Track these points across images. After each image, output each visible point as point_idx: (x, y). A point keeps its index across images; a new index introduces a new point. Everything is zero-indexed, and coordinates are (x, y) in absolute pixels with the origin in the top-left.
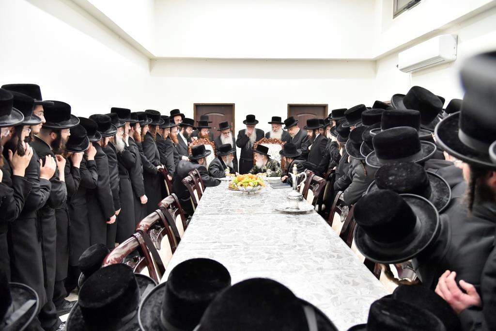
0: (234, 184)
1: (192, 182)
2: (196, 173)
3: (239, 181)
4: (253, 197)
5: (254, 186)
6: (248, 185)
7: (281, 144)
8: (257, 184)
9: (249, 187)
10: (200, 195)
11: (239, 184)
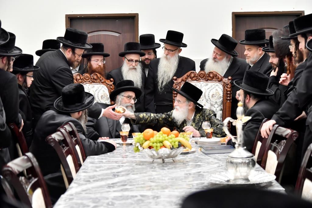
0: (138, 144)
1: (64, 142)
2: (71, 130)
3: (146, 140)
4: (171, 166)
5: (172, 148)
6: (161, 147)
7: (220, 81)
8: (177, 143)
9: (164, 149)
10: (78, 166)
11: (146, 144)
